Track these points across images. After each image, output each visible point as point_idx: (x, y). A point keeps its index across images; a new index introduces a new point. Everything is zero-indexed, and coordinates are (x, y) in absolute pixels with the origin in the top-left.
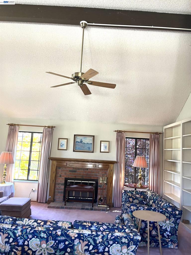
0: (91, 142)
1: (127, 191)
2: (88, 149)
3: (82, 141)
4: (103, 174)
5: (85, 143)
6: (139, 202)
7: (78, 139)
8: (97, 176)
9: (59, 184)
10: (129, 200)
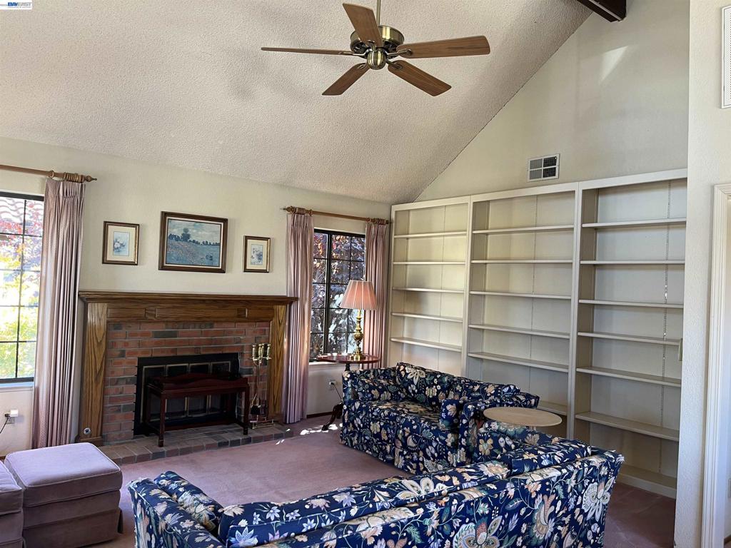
0: (217, 239)
1: (355, 373)
2: (207, 261)
3: (188, 236)
4: (258, 335)
5: (197, 243)
6: (392, 396)
7: (176, 228)
8: (240, 342)
9: (117, 382)
10: (372, 395)
